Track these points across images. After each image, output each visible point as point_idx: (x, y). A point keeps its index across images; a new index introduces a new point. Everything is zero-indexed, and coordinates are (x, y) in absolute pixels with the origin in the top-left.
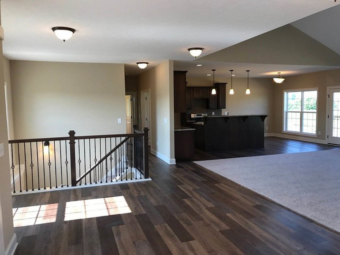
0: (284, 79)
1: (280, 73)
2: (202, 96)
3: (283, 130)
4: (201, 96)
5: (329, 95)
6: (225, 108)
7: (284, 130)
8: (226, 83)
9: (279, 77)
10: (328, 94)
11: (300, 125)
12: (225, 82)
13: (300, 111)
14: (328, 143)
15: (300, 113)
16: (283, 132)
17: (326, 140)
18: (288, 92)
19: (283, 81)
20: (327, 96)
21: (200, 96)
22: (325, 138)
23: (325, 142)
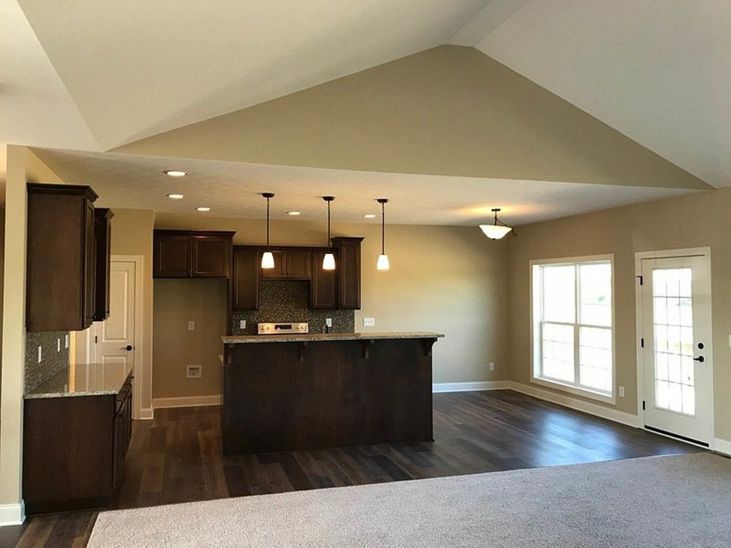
0: (510, 229)
1: (499, 210)
2: (287, 274)
3: (533, 376)
4: (285, 273)
5: (641, 278)
6: (359, 309)
7: (536, 374)
8: (362, 239)
9: (496, 222)
10: (640, 275)
11: (575, 363)
12: (361, 237)
13: (574, 322)
14: (646, 427)
15: (572, 328)
16: (532, 381)
17: (639, 416)
18: (543, 265)
19: (508, 234)
20: (637, 278)
21: (283, 274)
22: (637, 411)
23: (638, 422)
